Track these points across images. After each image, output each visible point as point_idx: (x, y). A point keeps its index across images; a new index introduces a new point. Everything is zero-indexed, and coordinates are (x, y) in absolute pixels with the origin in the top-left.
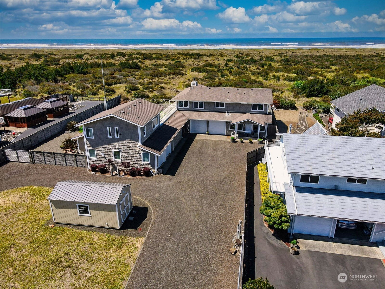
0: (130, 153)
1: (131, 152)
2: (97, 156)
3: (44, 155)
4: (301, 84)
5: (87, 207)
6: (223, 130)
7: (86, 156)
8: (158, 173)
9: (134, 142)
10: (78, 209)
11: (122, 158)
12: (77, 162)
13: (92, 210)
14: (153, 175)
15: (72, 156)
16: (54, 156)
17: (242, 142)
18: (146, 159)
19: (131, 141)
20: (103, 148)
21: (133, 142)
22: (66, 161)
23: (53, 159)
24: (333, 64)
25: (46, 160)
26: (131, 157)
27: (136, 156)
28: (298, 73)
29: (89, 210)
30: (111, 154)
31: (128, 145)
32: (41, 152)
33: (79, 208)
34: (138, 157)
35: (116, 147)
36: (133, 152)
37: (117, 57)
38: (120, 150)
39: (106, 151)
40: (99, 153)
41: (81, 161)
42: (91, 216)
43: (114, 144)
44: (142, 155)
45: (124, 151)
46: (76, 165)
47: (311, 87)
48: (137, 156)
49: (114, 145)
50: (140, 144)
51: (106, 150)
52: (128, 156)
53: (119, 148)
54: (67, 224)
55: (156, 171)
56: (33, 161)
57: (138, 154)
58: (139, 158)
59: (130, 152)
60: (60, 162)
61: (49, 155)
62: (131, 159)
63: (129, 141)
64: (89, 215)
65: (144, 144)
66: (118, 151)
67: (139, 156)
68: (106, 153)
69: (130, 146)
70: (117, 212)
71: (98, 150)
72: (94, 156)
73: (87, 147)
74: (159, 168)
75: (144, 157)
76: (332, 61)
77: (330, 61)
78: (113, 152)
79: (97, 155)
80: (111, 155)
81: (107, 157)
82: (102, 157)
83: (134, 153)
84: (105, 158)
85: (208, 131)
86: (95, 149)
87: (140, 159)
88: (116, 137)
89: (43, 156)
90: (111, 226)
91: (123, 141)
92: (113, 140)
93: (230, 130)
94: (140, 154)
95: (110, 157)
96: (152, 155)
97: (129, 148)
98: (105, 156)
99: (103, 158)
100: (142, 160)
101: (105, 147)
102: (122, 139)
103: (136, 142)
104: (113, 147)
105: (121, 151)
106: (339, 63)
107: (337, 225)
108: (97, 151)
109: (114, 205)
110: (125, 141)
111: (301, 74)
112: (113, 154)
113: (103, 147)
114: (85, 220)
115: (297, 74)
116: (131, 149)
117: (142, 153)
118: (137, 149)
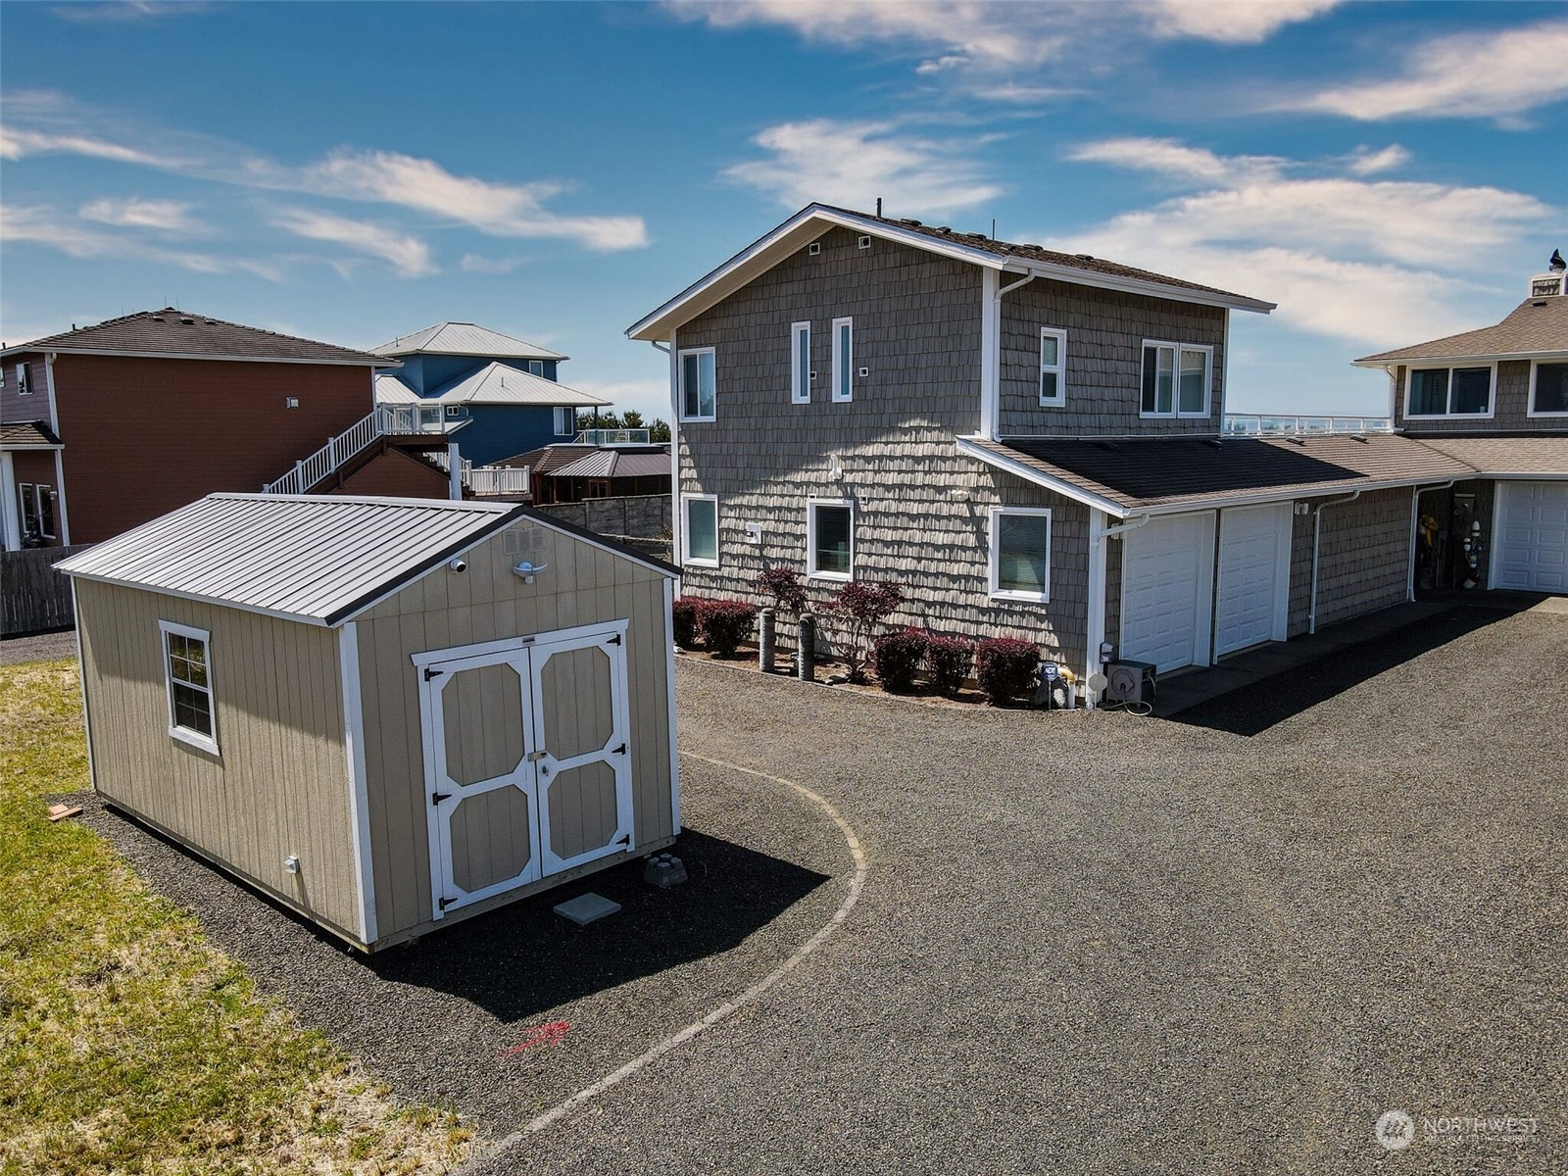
0: (913, 518)
1: (923, 509)
2: (725, 548)
7: (673, 549)
9: (945, 422)
11: (861, 560)
18: (1025, 570)
19: (925, 419)
20: (757, 485)
26: (915, 551)
27: (949, 539)
30: (799, 529)
31: (907, 450)
34: (964, 548)
35: (833, 478)
36: (933, 509)
38: (852, 496)
39: (770, 510)
40: (733, 524)
42: (220, 762)
44: (993, 528)
45: (873, 507)
48: (958, 540)
49: (821, 459)
50: (986, 435)
51: (772, 503)
52: (900, 543)
53: (849, 478)
55: (1087, 681)
57: (965, 520)
58: (970, 555)
59: (915, 508)
62: (912, 565)
63: (914, 422)
66: (841, 503)
67: (973, 541)
68: (772, 527)
69: (918, 460)
71: (733, 501)
72: (707, 547)
73: (681, 482)
75: (1007, 549)
78: (810, 517)
79: (721, 543)
80: (798, 537)
81: (774, 552)
82: (748, 550)
83: (938, 517)
84: (761, 557)
86: (715, 498)
87: (975, 570)
88: (837, 395)
90: (318, 895)
94: (978, 522)
95: (788, 553)
96: (1071, 516)
97: (907, 479)
98: (761, 548)
99: (750, 562)
100: (992, 571)
102: (872, 401)
103: (958, 426)
104: (813, 476)
105: (856, 500)
108: (724, 512)
112: (809, 529)
116: (919, 479)
117: (993, 512)
118: (960, 480)
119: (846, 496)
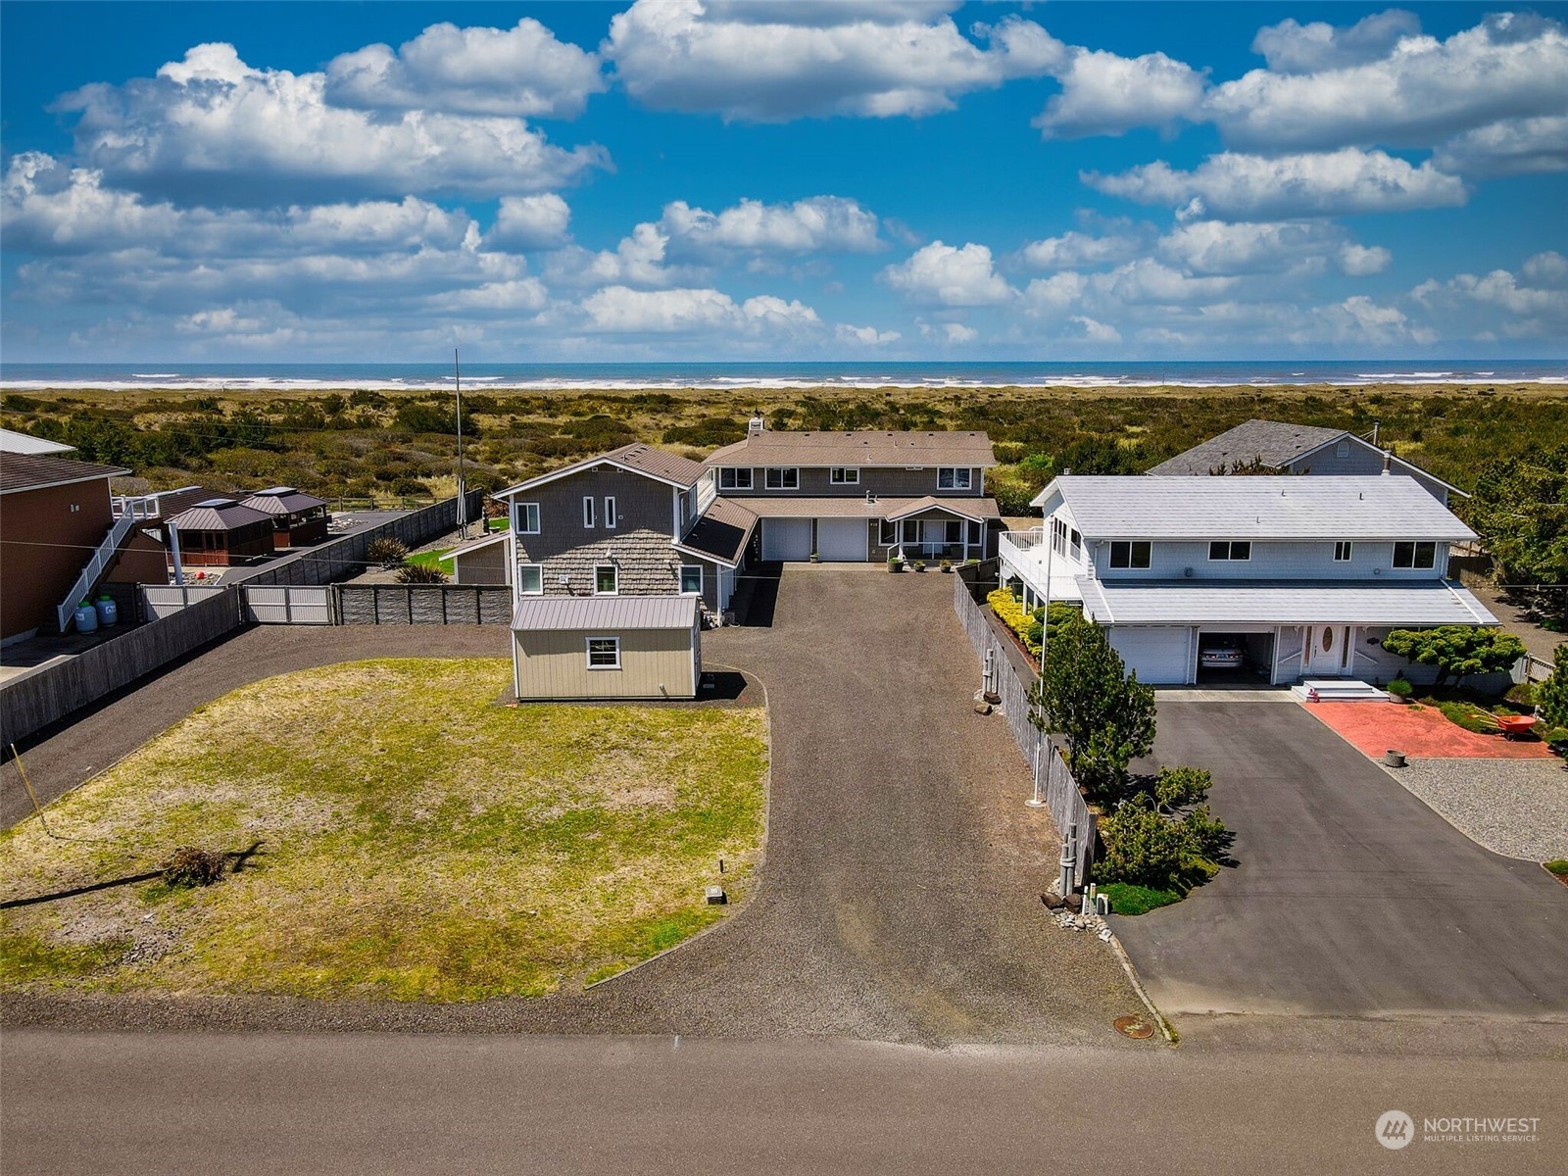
0: (645, 570)
1: (650, 567)
2: (546, 586)
3: (375, 594)
4: (1046, 464)
5: (613, 642)
6: (860, 544)
7: (511, 588)
8: (725, 625)
9: (659, 536)
10: (588, 651)
11: (622, 586)
12: (479, 609)
13: (624, 650)
14: (711, 628)
15: (465, 592)
16: (409, 597)
17: (921, 570)
18: (691, 585)
19: (650, 536)
20: (564, 559)
21: (655, 536)
22: (444, 607)
23: (404, 604)
24: (1131, 421)
25: (379, 610)
26: (647, 582)
27: (662, 577)
28: (1028, 437)
29: (617, 652)
30: (589, 577)
31: (642, 546)
32: (369, 587)
33: (592, 650)
34: (668, 579)
35: (607, 556)
36: (655, 566)
37: (352, 408)
38: (616, 563)
39: (572, 569)
40: (551, 576)
41: (492, 605)
42: (621, 670)
43: (601, 546)
44: (679, 572)
45: (627, 567)
46: (476, 620)
47: (1082, 462)
48: (666, 577)
49: (600, 549)
50: (676, 540)
51: (573, 566)
52: (640, 579)
53: (614, 556)
54: (551, 700)
55: (718, 618)
56: (338, 616)
57: (668, 570)
58: (670, 582)
59: (646, 567)
60: (425, 614)
61: (391, 595)
62: (646, 587)
63: (645, 536)
64: (617, 666)
65: (687, 540)
66: (611, 565)
67: (672, 577)
68: (574, 576)
69: (647, 549)
70: (692, 649)
71: (550, 566)
72: (532, 587)
73: (518, 559)
74: (726, 610)
75: (685, 580)
76: (1127, 413)
77: (1121, 412)
78: (595, 570)
79: (544, 584)
80: (588, 580)
81: (575, 587)
82: (561, 586)
83: (657, 569)
84: (569, 589)
85: (815, 551)
86: (540, 565)
87: (674, 586)
88: (608, 526)
89: (373, 599)
90: (672, 691)
91: (626, 536)
92: (600, 534)
93: (880, 544)
94: (673, 571)
95: (584, 586)
96: (711, 567)
97: (643, 556)
98: (568, 585)
99: (562, 591)
100: (680, 587)
101: (573, 556)
102: (625, 528)
103: (665, 536)
104: (596, 556)
105: (619, 567)
106: (1151, 417)
107: (1200, 662)
108: (546, 571)
109: (687, 630)
110: (632, 536)
111: (1038, 440)
112: (595, 576)
113: (565, 556)
114: (605, 682)
115: (1025, 442)
116: (648, 556)
117: (680, 566)
118: (666, 556)
119: (613, 563)
